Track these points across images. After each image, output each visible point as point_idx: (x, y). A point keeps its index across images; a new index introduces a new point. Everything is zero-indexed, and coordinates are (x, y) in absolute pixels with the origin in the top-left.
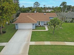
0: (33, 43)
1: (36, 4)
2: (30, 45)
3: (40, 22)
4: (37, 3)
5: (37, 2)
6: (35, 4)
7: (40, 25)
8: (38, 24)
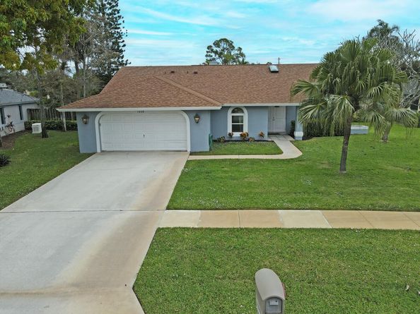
0: (189, 219)
1: (219, 50)
2: (159, 230)
3: (245, 115)
4: (223, 45)
5: (225, 40)
6: (215, 49)
7: (246, 130)
8: (230, 124)
